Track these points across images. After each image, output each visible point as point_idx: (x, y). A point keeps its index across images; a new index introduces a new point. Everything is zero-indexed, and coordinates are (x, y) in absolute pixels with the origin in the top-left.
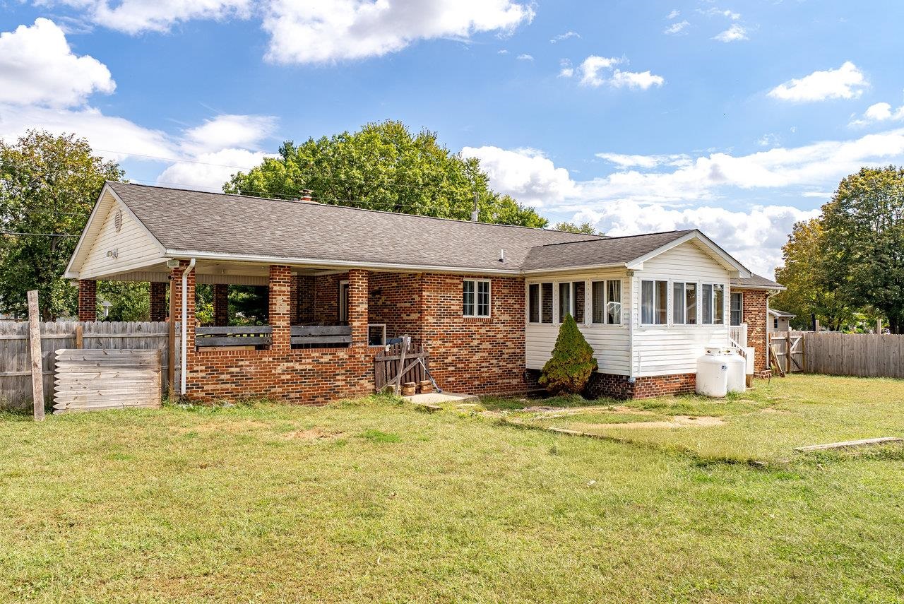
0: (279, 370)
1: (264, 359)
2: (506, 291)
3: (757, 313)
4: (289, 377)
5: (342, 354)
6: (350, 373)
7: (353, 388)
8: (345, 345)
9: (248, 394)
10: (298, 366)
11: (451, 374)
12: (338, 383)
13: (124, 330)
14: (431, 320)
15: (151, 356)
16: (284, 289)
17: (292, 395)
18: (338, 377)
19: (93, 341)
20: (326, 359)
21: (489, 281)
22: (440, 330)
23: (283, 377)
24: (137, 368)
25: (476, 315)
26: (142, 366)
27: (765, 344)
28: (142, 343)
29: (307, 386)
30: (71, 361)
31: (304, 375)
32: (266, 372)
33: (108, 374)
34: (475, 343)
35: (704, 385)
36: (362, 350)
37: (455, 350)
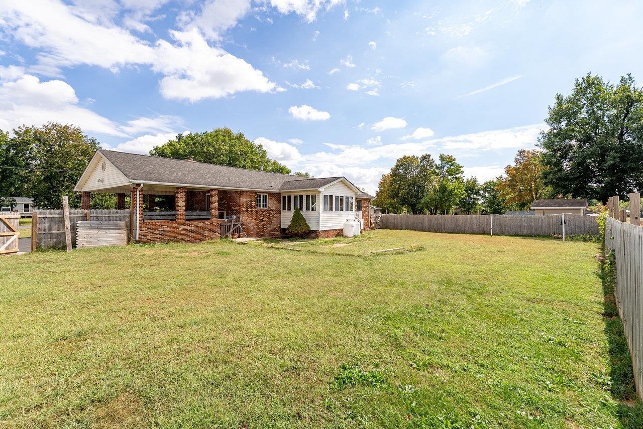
0: (180, 229)
1: (173, 225)
2: (273, 198)
3: (366, 207)
4: (184, 232)
5: (207, 223)
6: (210, 230)
7: (212, 236)
8: (209, 219)
9: (167, 239)
10: (188, 228)
11: (252, 230)
12: (205, 234)
13: (109, 213)
14: (244, 209)
15: (122, 224)
16: (182, 196)
17: (185, 239)
18: (206, 232)
19: (95, 218)
20: (200, 225)
21: (267, 194)
22: (247, 213)
23: (182, 232)
24: (116, 229)
25: (262, 207)
26: (119, 229)
27: (369, 218)
28: (118, 219)
29: (192, 236)
30: (84, 226)
31: (191, 231)
32: (174, 230)
33: (102, 232)
34: (262, 218)
35: (346, 233)
36: (215, 221)
37: (254, 221)
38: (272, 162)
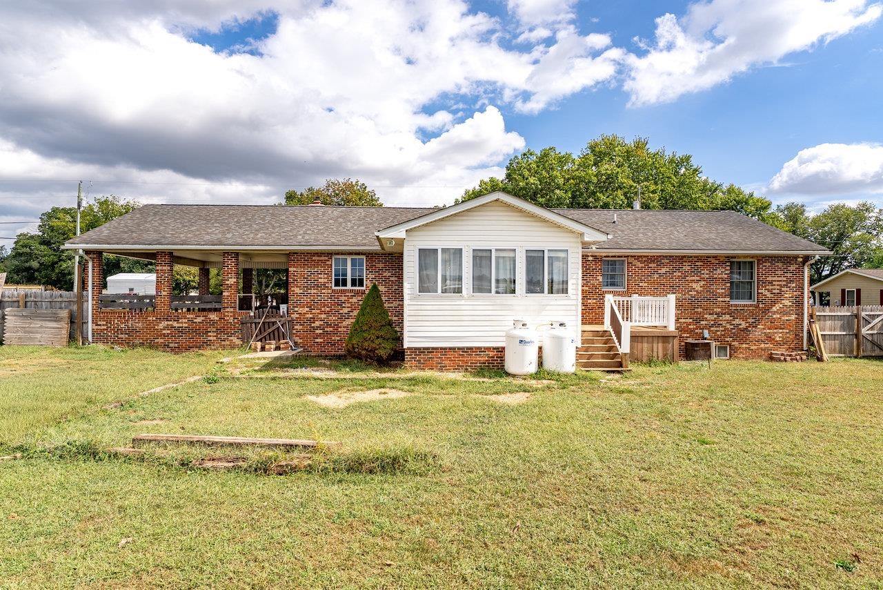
0: (161, 326)
1: (149, 318)
2: (381, 265)
3: (784, 283)
4: (169, 332)
5: (213, 316)
6: (220, 331)
7: (223, 343)
8: (216, 310)
9: (137, 342)
10: (175, 324)
11: (319, 336)
12: (209, 338)
13: (51, 296)
14: (297, 290)
15: (64, 314)
16: (165, 268)
17: (171, 345)
18: (209, 334)
19: (33, 303)
20: (199, 320)
21: (364, 257)
22: (305, 300)
23: (164, 332)
24: (55, 321)
25: (349, 286)
26: (57, 319)
28: (63, 305)
29: (183, 339)
30: (15, 316)
31: (180, 331)
32: (150, 327)
33: (37, 324)
34: (346, 310)
36: (231, 314)
37: (323, 316)
38: (725, 188)
